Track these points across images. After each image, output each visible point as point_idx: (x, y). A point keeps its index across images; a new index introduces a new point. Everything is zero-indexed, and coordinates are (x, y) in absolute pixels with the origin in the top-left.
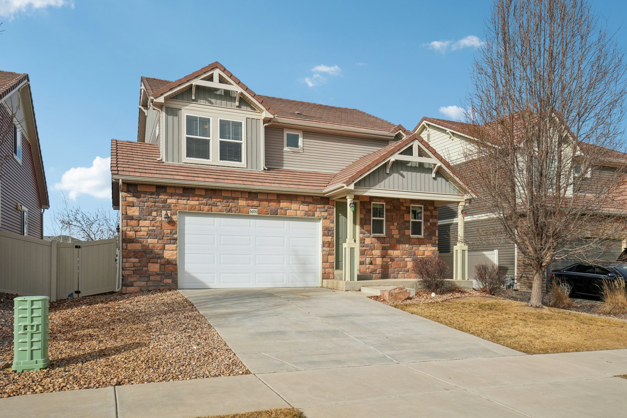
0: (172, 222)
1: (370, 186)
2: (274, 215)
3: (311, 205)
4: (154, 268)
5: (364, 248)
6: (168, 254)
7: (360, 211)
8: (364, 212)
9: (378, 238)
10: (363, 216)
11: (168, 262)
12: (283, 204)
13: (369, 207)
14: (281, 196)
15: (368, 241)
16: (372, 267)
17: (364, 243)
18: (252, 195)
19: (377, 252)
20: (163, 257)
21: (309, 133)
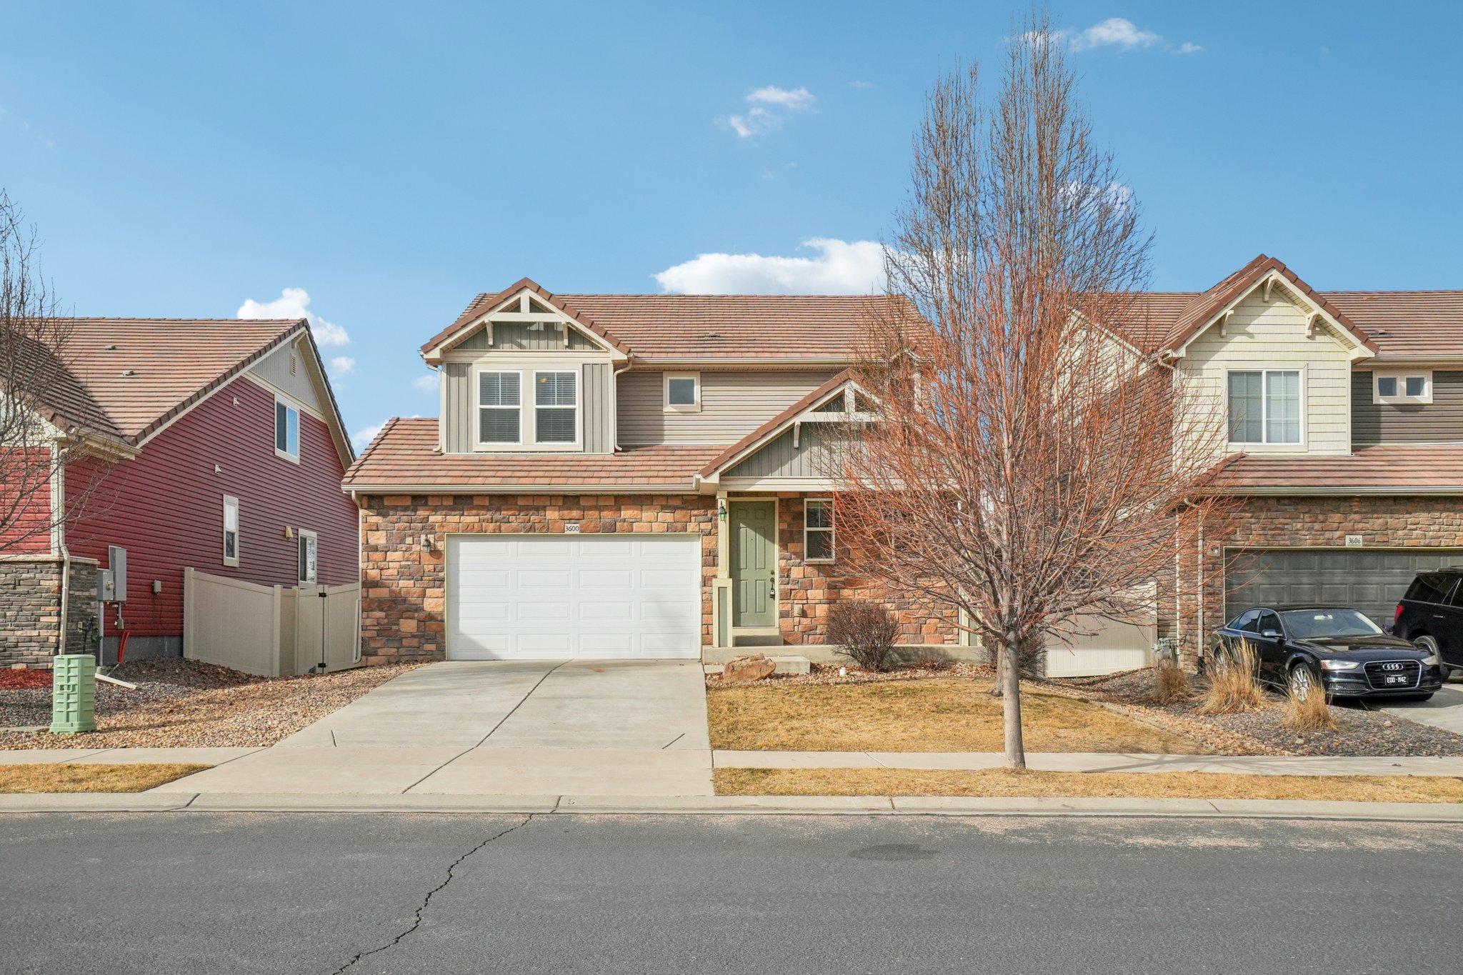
0: (435, 553)
1: (761, 474)
2: (610, 531)
3: (679, 511)
4: (408, 626)
5: (789, 587)
6: (430, 605)
7: (780, 517)
8: (789, 519)
9: (819, 567)
10: (785, 526)
11: (431, 617)
12: (627, 513)
13: (800, 508)
14: (621, 500)
15: (796, 573)
16: (805, 621)
17: (788, 576)
18: (570, 500)
19: (816, 594)
20: (423, 609)
21: (713, 375)
